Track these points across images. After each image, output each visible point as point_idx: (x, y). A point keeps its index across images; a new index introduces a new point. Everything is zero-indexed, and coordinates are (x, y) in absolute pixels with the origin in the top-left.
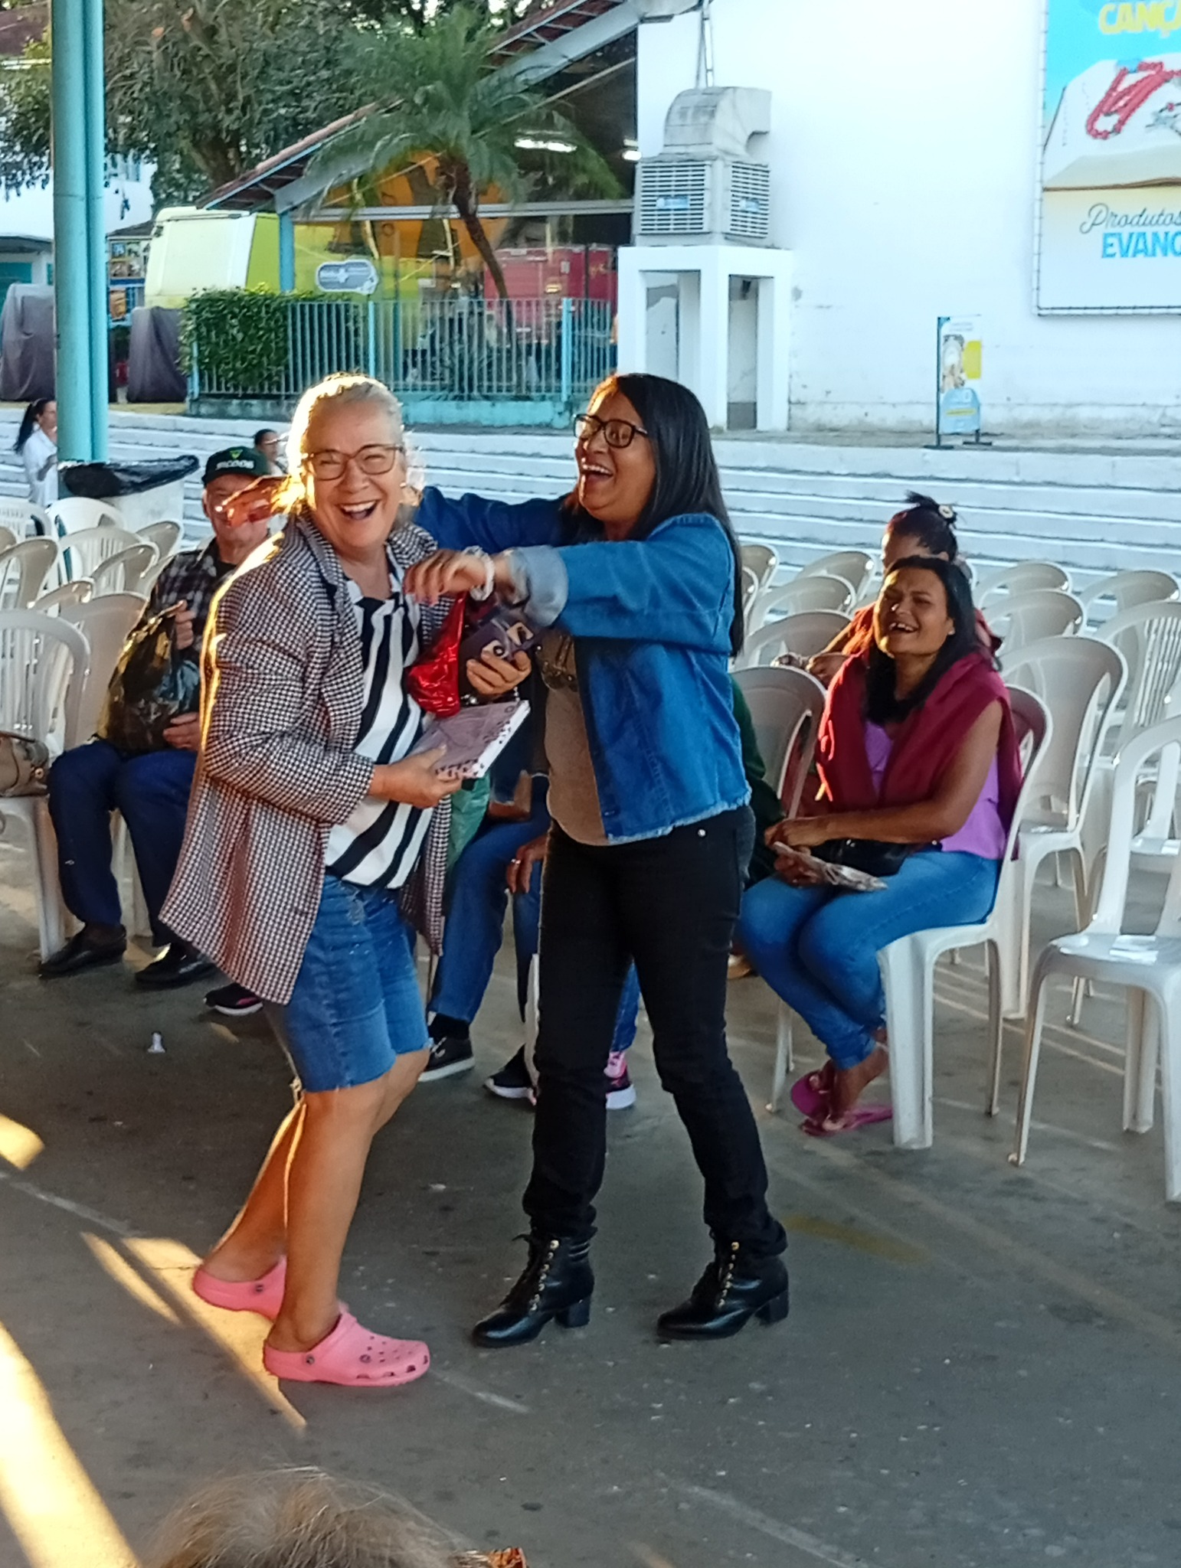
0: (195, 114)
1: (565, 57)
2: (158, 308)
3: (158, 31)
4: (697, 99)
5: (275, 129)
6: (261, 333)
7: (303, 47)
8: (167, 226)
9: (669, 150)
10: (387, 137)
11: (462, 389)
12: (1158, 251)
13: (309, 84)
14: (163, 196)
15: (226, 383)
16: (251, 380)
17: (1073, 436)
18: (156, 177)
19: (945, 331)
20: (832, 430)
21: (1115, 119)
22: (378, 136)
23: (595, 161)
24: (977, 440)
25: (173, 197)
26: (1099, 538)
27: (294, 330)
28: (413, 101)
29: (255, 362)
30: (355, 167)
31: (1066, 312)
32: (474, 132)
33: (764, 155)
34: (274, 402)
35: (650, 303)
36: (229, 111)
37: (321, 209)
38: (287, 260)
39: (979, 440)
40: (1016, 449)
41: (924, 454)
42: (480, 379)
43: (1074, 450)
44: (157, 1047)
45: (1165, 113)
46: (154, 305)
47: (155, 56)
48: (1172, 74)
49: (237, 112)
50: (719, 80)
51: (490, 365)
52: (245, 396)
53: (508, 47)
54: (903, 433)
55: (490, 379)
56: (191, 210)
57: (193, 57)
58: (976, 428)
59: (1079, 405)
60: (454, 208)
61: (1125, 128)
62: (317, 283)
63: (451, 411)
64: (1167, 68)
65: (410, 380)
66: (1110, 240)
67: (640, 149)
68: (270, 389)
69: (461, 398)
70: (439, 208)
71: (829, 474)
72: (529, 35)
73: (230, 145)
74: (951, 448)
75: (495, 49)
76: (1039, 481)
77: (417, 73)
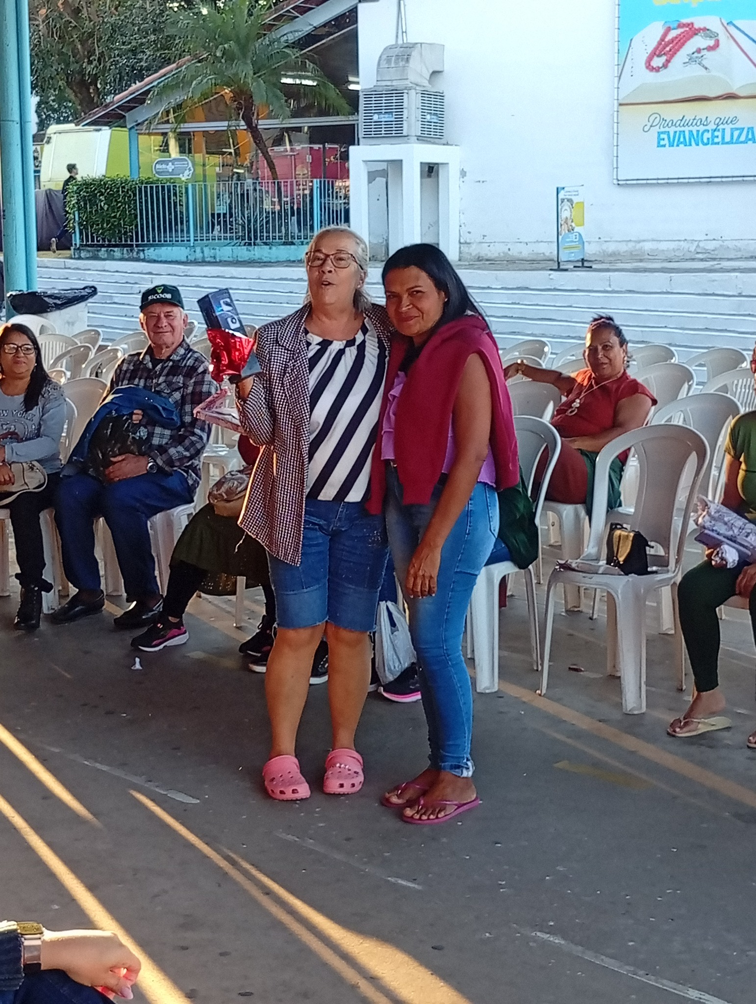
0: (68, 65)
1: (311, 25)
2: (50, 190)
3: (43, 11)
4: (397, 51)
5: (120, 73)
6: (119, 204)
7: (138, 20)
8: (54, 137)
9: (379, 83)
10: (200, 78)
11: (250, 239)
12: (693, 143)
13: (142, 44)
14: (44, 117)
15: (97, 238)
16: (113, 235)
17: (641, 261)
18: (39, 105)
19: (561, 196)
20: (487, 260)
21: (663, 59)
22: (194, 78)
23: (332, 92)
24: (583, 264)
25: (51, 117)
26: (664, 326)
27: (141, 203)
28: (215, 55)
29: (116, 223)
30: (178, 97)
31: (635, 182)
32: (254, 74)
33: (440, 86)
34: (129, 249)
35: (370, 181)
36: (90, 62)
37: (158, 124)
38: (134, 157)
39: (584, 264)
40: (608, 270)
41: (550, 275)
42: (261, 232)
43: (646, 270)
44: (138, 666)
45: (696, 55)
46: (47, 188)
47: (41, 27)
48: (699, 30)
49: (95, 63)
50: (411, 39)
51: (267, 222)
52: (109, 246)
53: (274, 19)
54: (533, 261)
55: (268, 232)
56: (72, 126)
57: (66, 28)
58: (582, 257)
59: (644, 241)
60: (242, 123)
61: (670, 65)
62: (154, 172)
63: (243, 252)
64: (696, 26)
65: (216, 233)
66: (662, 136)
67: (361, 83)
68: (126, 241)
69: (250, 244)
70: (233, 123)
71: (489, 288)
72: (288, 11)
73: (91, 84)
74: (566, 270)
75: (266, 21)
76: (623, 290)
77: (217, 37)
